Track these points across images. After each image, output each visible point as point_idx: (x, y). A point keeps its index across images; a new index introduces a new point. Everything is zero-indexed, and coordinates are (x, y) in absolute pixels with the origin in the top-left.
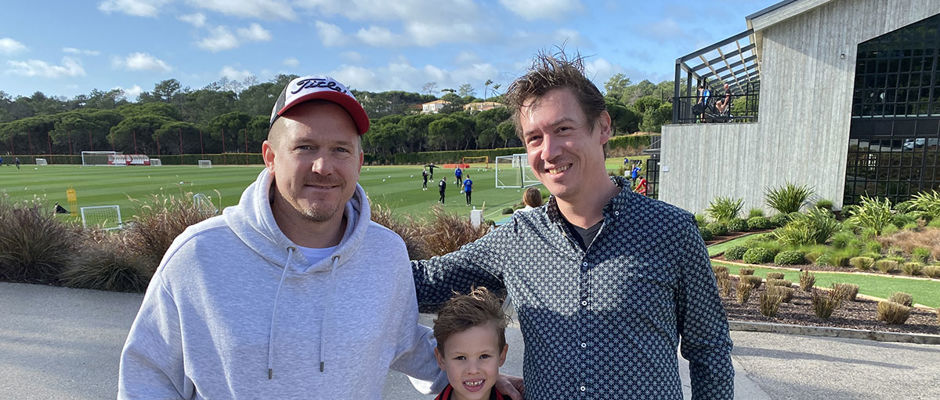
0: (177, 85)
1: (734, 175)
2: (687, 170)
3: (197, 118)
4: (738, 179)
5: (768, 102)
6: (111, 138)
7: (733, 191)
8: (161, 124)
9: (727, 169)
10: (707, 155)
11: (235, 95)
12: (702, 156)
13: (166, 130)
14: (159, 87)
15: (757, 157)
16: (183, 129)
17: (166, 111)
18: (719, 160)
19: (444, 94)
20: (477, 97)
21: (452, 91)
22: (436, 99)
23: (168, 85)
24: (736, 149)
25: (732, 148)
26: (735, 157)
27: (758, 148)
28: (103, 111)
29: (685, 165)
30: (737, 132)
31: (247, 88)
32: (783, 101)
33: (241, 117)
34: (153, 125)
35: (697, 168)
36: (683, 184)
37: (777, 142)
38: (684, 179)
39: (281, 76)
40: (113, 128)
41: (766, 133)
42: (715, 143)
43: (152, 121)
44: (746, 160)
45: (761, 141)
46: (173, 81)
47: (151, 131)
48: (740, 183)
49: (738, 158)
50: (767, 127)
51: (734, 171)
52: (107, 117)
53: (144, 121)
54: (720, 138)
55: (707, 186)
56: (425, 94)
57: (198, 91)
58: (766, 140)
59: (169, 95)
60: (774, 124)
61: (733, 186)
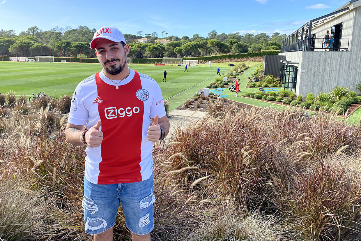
0: (37, 29)
1: (337, 75)
2: (314, 72)
3: (47, 42)
4: (339, 77)
5: (356, 42)
6: (10, 50)
8: (33, 44)
9: (334, 73)
10: (324, 65)
11: (62, 33)
12: (321, 67)
13: (35, 47)
14: (30, 29)
15: (349, 67)
16: (42, 47)
17: (33, 39)
18: (330, 68)
19: (146, 35)
21: (149, 35)
22: (143, 38)
23: (33, 29)
24: (339, 63)
25: (337, 62)
26: (338, 67)
27: (350, 63)
28: (6, 39)
29: (313, 70)
30: (340, 55)
31: (67, 31)
33: (67, 42)
34: (29, 45)
35: (319, 71)
36: (312, 79)
37: (359, 60)
38: (312, 76)
39: (81, 27)
40: (11, 46)
41: (354, 56)
42: (328, 60)
43: (29, 43)
44: (344, 68)
45: (351, 60)
46: (36, 27)
47: (28, 47)
48: (340, 79)
49: (340, 68)
50: (355, 53)
52: (8, 41)
53: (25, 43)
54: (331, 57)
55: (324, 80)
56: (138, 35)
57: (46, 32)
58: (354, 59)
59: (33, 33)
60: (358, 52)
61: (337, 81)
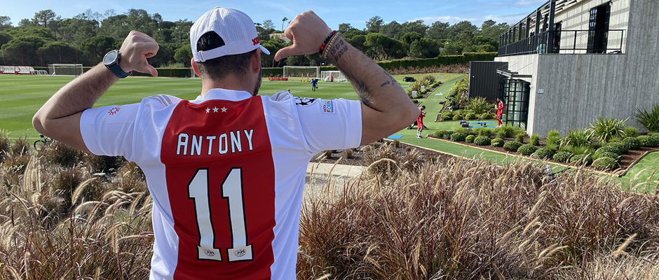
0: (52, 15)
1: (602, 98)
2: (560, 92)
3: (71, 39)
4: (605, 101)
5: (635, 37)
7: (600, 111)
9: (595, 93)
10: (578, 80)
11: (97, 23)
12: (573, 82)
13: (48, 47)
14: (38, 15)
15: (623, 82)
16: (61, 47)
17: (44, 34)
18: (589, 84)
20: (276, 29)
21: (258, 24)
23: (45, 15)
24: (604, 75)
25: (601, 75)
26: (603, 82)
27: (624, 75)
29: (558, 88)
30: (606, 61)
31: (107, 18)
32: (649, 36)
33: (107, 39)
34: (36, 44)
35: (569, 91)
36: (556, 104)
37: (642, 70)
38: (557, 100)
39: (132, 10)
40: (4, 45)
41: (632, 63)
42: (586, 71)
43: (36, 41)
44: (613, 85)
45: (627, 70)
46: (49, 11)
47: (35, 48)
48: (607, 104)
49: (606, 84)
50: (633, 57)
51: (602, 95)
53: (29, 40)
54: (590, 65)
55: (578, 107)
57: (69, 20)
58: (632, 69)
59: (45, 21)
60: (640, 55)
61: (601, 108)
